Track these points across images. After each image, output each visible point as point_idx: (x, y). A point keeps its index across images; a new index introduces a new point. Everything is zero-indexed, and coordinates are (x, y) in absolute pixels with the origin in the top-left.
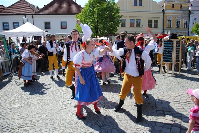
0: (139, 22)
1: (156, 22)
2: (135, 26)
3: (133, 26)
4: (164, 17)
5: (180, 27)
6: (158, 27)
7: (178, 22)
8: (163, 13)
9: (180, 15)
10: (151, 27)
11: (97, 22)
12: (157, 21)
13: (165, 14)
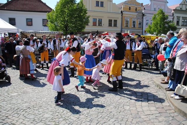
0: (100, 21)
1: (115, 21)
2: (97, 25)
3: (95, 25)
4: (122, 17)
5: (136, 27)
6: (117, 26)
7: (134, 22)
8: (121, 14)
9: (135, 16)
10: (112, 26)
11: (67, 21)
12: (117, 20)
13: (123, 15)
